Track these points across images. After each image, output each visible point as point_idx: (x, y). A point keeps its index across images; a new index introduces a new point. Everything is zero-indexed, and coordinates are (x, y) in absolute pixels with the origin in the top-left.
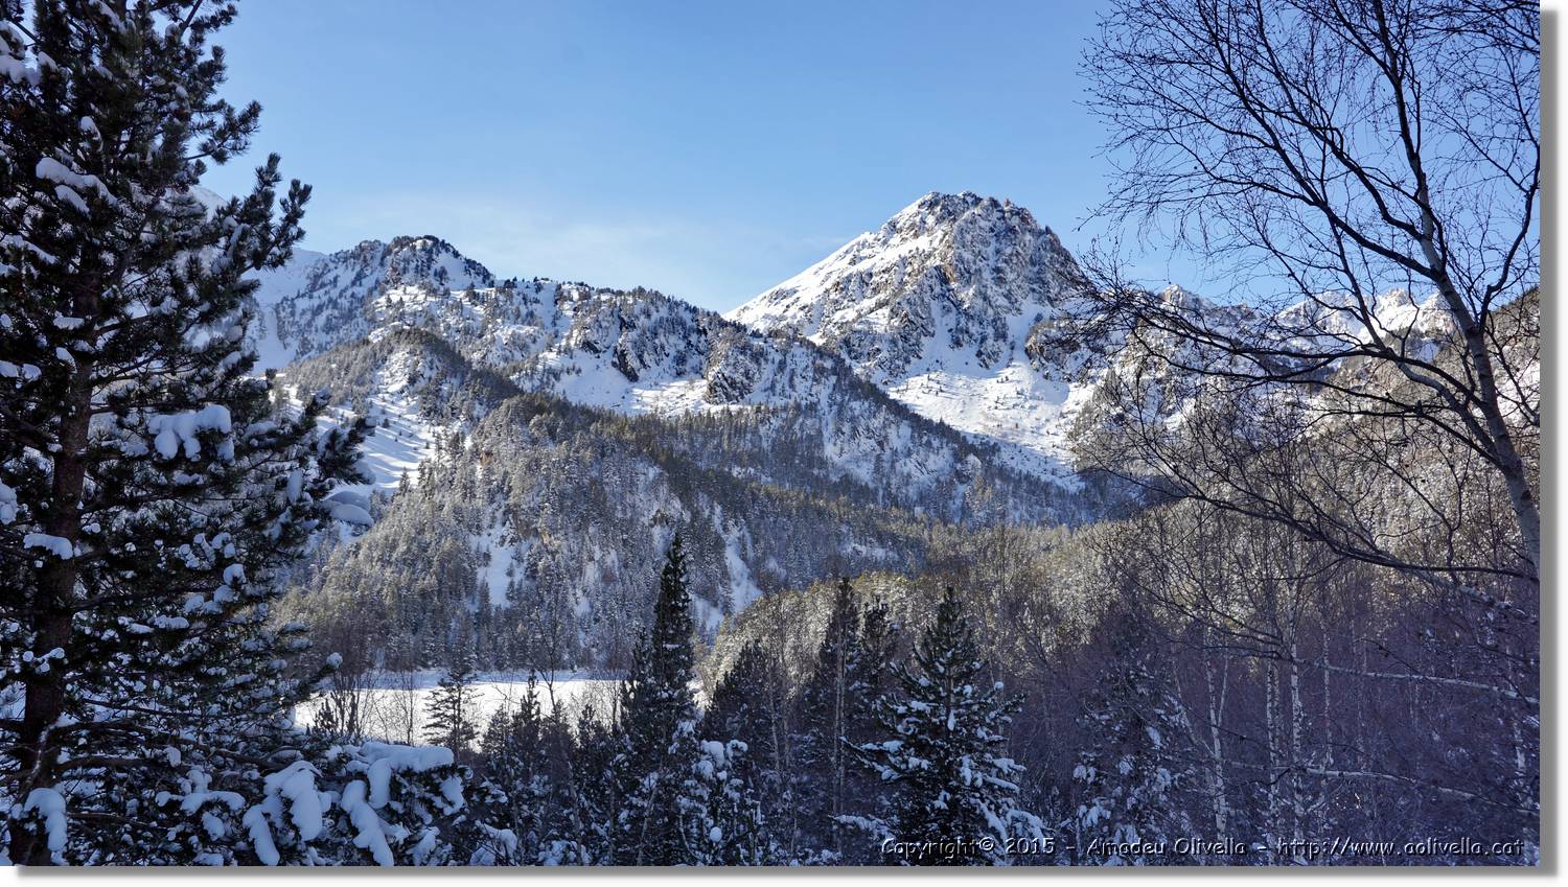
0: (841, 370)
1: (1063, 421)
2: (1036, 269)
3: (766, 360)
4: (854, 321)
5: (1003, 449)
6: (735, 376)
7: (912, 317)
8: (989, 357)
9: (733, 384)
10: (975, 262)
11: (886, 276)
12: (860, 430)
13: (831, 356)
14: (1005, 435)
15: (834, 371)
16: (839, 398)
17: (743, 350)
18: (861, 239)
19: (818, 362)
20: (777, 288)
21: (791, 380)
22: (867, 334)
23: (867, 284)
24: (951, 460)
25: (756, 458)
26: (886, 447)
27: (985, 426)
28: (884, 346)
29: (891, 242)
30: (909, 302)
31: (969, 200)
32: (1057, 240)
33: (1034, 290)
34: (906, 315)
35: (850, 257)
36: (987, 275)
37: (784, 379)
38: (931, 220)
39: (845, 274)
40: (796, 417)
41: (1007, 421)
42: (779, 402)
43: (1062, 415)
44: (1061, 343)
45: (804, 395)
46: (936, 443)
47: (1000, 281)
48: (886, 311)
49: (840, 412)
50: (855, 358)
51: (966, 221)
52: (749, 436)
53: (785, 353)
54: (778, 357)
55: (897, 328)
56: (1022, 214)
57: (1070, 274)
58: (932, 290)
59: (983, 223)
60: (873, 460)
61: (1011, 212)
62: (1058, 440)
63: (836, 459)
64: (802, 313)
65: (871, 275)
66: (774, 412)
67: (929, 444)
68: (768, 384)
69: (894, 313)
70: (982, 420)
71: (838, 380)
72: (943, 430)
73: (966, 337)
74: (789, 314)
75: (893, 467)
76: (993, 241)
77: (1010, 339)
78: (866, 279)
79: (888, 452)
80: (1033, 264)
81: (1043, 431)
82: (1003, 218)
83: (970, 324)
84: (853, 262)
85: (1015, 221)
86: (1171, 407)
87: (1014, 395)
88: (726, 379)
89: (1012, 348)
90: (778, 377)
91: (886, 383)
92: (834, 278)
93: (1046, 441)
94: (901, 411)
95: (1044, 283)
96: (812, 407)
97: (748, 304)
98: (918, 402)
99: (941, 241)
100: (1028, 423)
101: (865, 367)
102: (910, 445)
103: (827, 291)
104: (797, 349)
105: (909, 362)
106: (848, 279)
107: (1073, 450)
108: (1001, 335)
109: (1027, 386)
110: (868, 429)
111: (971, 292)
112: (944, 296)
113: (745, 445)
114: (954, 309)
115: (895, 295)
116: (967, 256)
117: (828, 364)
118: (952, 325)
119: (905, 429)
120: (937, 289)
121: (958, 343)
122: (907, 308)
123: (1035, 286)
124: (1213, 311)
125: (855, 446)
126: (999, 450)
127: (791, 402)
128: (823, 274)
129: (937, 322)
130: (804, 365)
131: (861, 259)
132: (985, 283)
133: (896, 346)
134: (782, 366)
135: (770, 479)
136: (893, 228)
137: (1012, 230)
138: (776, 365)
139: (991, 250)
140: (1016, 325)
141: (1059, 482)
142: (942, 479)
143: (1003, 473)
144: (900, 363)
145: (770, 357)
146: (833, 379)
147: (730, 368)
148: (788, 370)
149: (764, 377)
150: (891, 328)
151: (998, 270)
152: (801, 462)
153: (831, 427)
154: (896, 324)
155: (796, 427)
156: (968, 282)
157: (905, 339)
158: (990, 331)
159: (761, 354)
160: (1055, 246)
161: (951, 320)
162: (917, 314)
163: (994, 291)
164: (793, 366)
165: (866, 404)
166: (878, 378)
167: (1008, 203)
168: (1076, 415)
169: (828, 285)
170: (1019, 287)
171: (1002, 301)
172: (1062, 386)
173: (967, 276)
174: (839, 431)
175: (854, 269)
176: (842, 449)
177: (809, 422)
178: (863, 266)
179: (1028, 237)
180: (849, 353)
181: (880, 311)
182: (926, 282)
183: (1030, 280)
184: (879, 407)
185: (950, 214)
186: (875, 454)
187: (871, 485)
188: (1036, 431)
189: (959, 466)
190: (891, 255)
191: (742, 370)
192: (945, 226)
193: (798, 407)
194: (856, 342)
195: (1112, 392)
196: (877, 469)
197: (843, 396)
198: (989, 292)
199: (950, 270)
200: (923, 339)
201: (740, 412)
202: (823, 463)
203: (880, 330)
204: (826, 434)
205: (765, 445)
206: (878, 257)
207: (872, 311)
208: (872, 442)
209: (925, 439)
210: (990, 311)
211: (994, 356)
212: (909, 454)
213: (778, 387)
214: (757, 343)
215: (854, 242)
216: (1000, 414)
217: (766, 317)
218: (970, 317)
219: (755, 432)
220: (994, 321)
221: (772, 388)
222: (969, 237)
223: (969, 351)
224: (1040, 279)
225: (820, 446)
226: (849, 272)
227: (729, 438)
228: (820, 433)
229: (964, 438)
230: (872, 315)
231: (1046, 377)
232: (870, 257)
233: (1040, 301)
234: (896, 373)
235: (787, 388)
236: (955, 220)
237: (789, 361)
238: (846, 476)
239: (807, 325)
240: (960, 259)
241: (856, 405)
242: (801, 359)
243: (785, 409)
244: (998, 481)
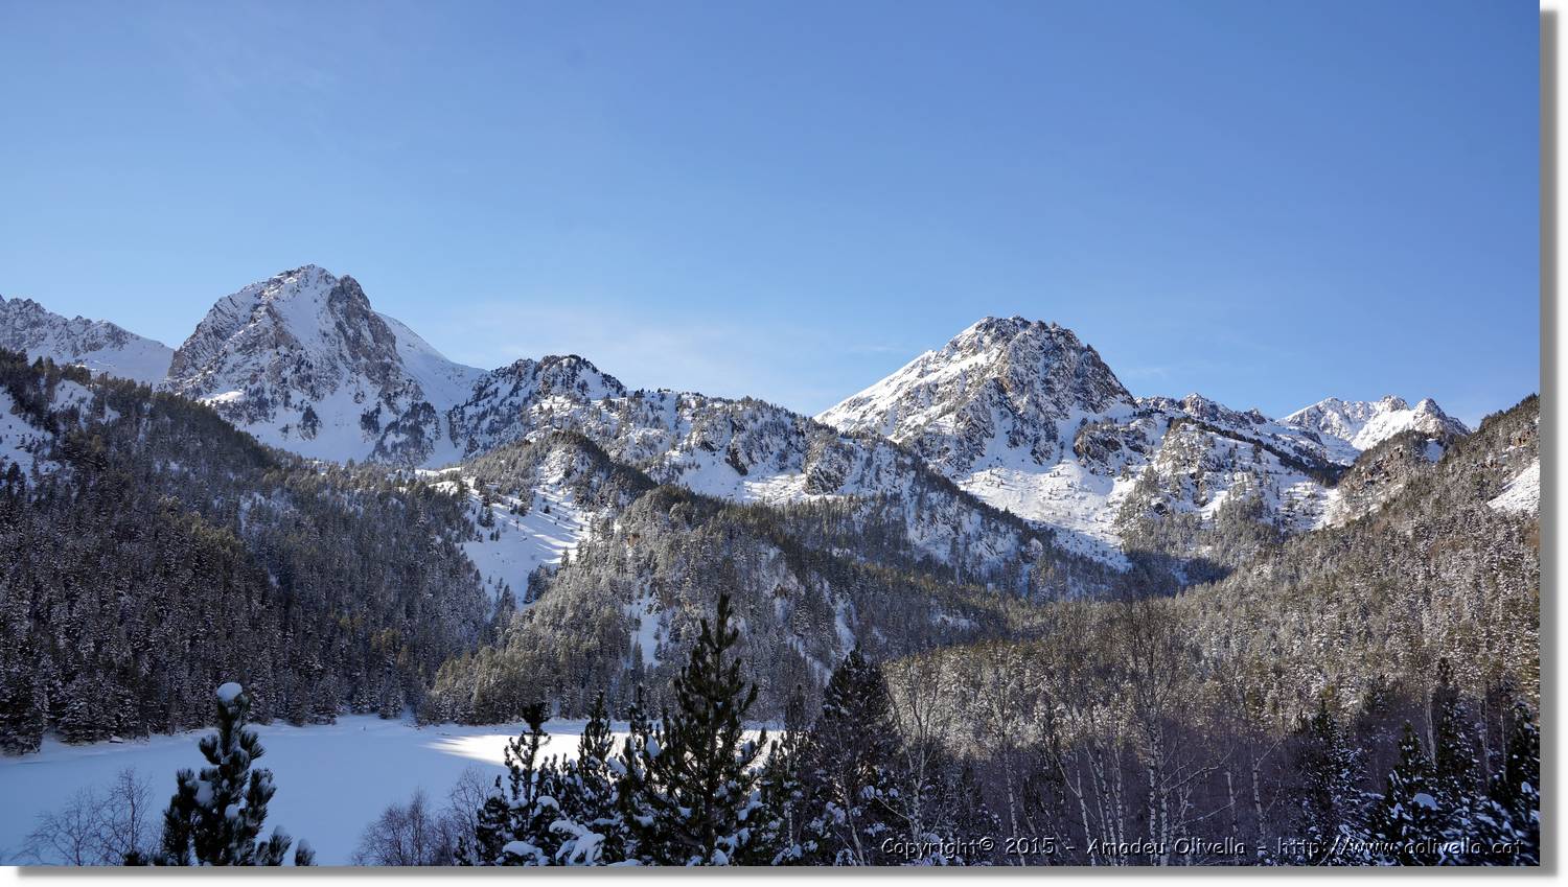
0: (919, 466)
1: (1109, 510)
2: (1080, 381)
3: (856, 458)
4: (925, 424)
5: (1058, 534)
6: (830, 471)
7: (975, 421)
8: (1042, 456)
9: (828, 478)
10: (1027, 375)
11: (950, 387)
12: (938, 516)
13: (910, 454)
14: (1059, 522)
15: (913, 467)
16: (918, 489)
17: (837, 449)
18: (926, 355)
19: (900, 459)
20: (855, 397)
21: (877, 474)
22: (937, 435)
23: (934, 394)
24: (1017, 543)
25: (851, 541)
26: (960, 532)
27: (1042, 514)
28: (952, 446)
29: (954, 358)
30: (972, 408)
31: (1017, 322)
32: (1097, 356)
33: (1079, 399)
34: (970, 420)
35: (917, 371)
36: (1038, 386)
37: (871, 474)
38: (987, 340)
39: (915, 385)
40: (883, 506)
41: (1061, 511)
42: (867, 493)
43: (1108, 505)
44: (1106, 444)
45: (889, 487)
46: (1003, 529)
47: (1050, 391)
48: (952, 416)
49: (920, 502)
50: (928, 456)
51: (1019, 341)
52: (844, 522)
53: (871, 451)
54: (866, 455)
55: (963, 430)
56: (1067, 335)
57: (1110, 384)
58: (991, 399)
59: (1033, 342)
60: (950, 542)
61: (1057, 332)
62: (1105, 527)
63: (918, 542)
64: (878, 418)
65: (937, 386)
66: (864, 502)
67: (997, 529)
68: (858, 478)
69: (959, 418)
70: (1038, 509)
71: (917, 474)
72: (1007, 517)
73: (1022, 438)
74: (867, 418)
75: (966, 549)
76: (1042, 357)
77: (1060, 439)
78: (933, 389)
79: (962, 536)
80: (1078, 376)
81: (1093, 518)
82: (1051, 338)
83: (1025, 428)
84: (921, 375)
85: (1061, 340)
86: (1204, 498)
87: (1066, 487)
88: (822, 473)
89: (1062, 448)
90: (866, 472)
91: (954, 477)
92: (905, 388)
93: (1095, 527)
94: (971, 501)
95: (1088, 392)
96: (896, 498)
97: (831, 410)
98: (984, 493)
99: (998, 357)
100: (1079, 511)
101: (936, 463)
102: (981, 530)
103: (899, 399)
104: (881, 448)
105: (973, 459)
106: (918, 389)
107: (1120, 535)
108: (1052, 436)
109: (1076, 479)
110: (944, 516)
111: (1025, 399)
112: (1001, 403)
113: (841, 529)
114: (1010, 414)
115: (960, 403)
116: (1021, 369)
117: (908, 461)
118: (1010, 428)
119: (976, 517)
120: (996, 398)
121: (1015, 443)
122: (971, 414)
123: (1079, 395)
124: (1227, 418)
125: (933, 531)
126: (1055, 534)
127: (879, 493)
128: (894, 386)
129: (996, 426)
130: (888, 462)
131: (928, 373)
132: (1036, 392)
133: (962, 445)
134: (869, 462)
135: (863, 559)
136: (955, 346)
137: (1058, 348)
138: (864, 462)
139: (1040, 365)
140: (1065, 428)
141: (1109, 563)
142: (1009, 559)
143: (1061, 554)
144: (965, 460)
145: (858, 455)
146: (913, 474)
147: (826, 464)
148: (874, 466)
149: (854, 471)
150: (958, 430)
151: (1047, 381)
152: (889, 544)
153: (913, 514)
154: (962, 427)
155: (883, 514)
156: (1022, 392)
157: (970, 440)
158: (1042, 433)
159: (851, 453)
160: (1096, 361)
161: (1008, 423)
162: (979, 419)
163: (1044, 399)
164: (879, 463)
165: (942, 495)
166: (948, 472)
167: (1054, 325)
168: (1121, 505)
169: (900, 394)
170: (1066, 396)
171: (1052, 408)
172: (1106, 480)
173: (1022, 386)
174: (919, 518)
175: (922, 381)
176: (922, 533)
177: (893, 510)
178: (930, 378)
179: (1072, 353)
180: (922, 451)
181: (947, 416)
182: (986, 392)
183: (1075, 390)
184: (953, 498)
185: (1003, 334)
186: (951, 538)
187: (950, 565)
188: (1086, 518)
189: (1023, 548)
190: (954, 369)
191: (836, 466)
192: (1000, 345)
193: (884, 497)
194: (928, 442)
195: (1151, 483)
196: (953, 551)
197: (922, 488)
198: (1040, 400)
199: (1006, 381)
200: (985, 440)
201: (835, 501)
202: (907, 545)
203: (948, 432)
204: (908, 520)
205: (857, 529)
206: (943, 371)
207: (940, 416)
208: (948, 527)
209: (993, 525)
210: (1042, 416)
211: (1047, 454)
212: (980, 538)
213: (867, 480)
214: (848, 443)
215: (919, 359)
216: (1053, 503)
217: (846, 421)
218: (1025, 421)
219: (849, 518)
220: (1046, 424)
221: (861, 481)
222: (1022, 354)
223: (1024, 450)
224: (1084, 389)
225: (904, 530)
226: (918, 383)
227: (828, 523)
228: (903, 519)
229: (1027, 523)
230: (940, 420)
231: (1092, 472)
232: (936, 371)
233: (1084, 407)
234: (964, 468)
235: (874, 480)
236: (1009, 340)
237: (874, 458)
238: (928, 556)
239: (883, 428)
240: (1015, 373)
241: (933, 495)
242: (885, 457)
243: (873, 499)
244: (1057, 562)
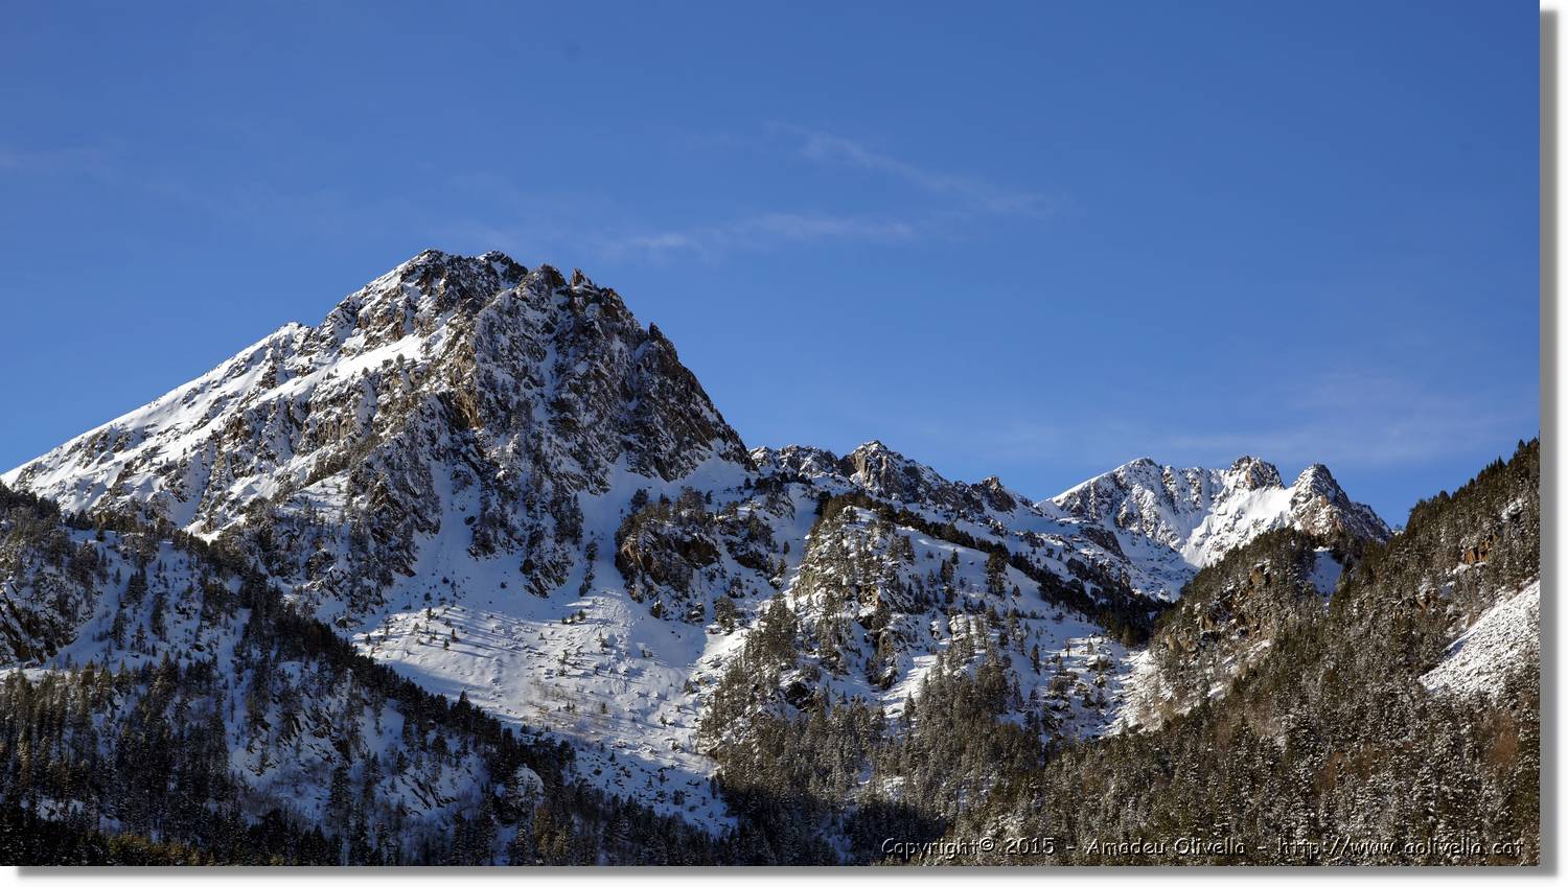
0: (258, 598)
1: (690, 699)
2: (632, 406)
3: (103, 576)
4: (277, 499)
5: (579, 754)
6: (38, 608)
7: (395, 493)
8: (547, 574)
9: (32, 625)
10: (516, 389)
11: (338, 410)
12: (302, 718)
13: (238, 568)
14: (581, 728)
15: (245, 599)
16: (256, 653)
17: (56, 553)
18: (284, 332)
19: (213, 580)
20: (105, 427)
21: (156, 617)
22: (304, 523)
23: (299, 426)
24: (484, 778)
25: (82, 781)
26: (354, 754)
27: (543, 709)
28: (339, 549)
29: (349, 343)
30: (388, 462)
31: (498, 267)
32: (671, 352)
33: (629, 446)
34: (383, 489)
35: (263, 369)
36: (539, 414)
37: (140, 616)
38: (426, 304)
39: (254, 405)
40: (168, 692)
41: (585, 700)
42: (134, 662)
43: (690, 688)
44: (685, 548)
45: (184, 648)
46: (453, 745)
47: (565, 427)
48: (343, 480)
49: (258, 684)
50: (281, 572)
51: (499, 309)
52: (68, 733)
53: (143, 561)
54: (128, 571)
55: (366, 513)
56: (606, 300)
57: (696, 415)
58: (433, 441)
59: (531, 315)
60: (329, 780)
61: (584, 294)
62: (682, 736)
63: (252, 778)
64: (162, 480)
65: (306, 408)
66: (122, 684)
67: (440, 745)
68: (108, 626)
69: (358, 485)
70: (535, 697)
71: (254, 618)
72: (468, 720)
73: (501, 535)
74: (137, 480)
75: (368, 792)
76: (550, 349)
77: (586, 539)
78: (298, 415)
79: (358, 762)
80: (627, 395)
81: (655, 718)
82: (570, 306)
83: (509, 509)
84: (270, 382)
85: (593, 312)
86: (889, 671)
87: (597, 647)
88: (16, 615)
89: (591, 557)
90: (128, 611)
91: (343, 624)
92: (231, 409)
93: (659, 738)
94: (383, 682)
95: (649, 433)
96: (202, 673)
98: (414, 660)
99: (451, 345)
100: (624, 702)
101: (300, 591)
102: (402, 748)
103: (216, 437)
104: (166, 555)
105: (388, 581)
106: (262, 413)
107: (713, 755)
108: (569, 530)
109: (619, 630)
110: (317, 717)
111: (510, 448)
112: (456, 452)
113: (60, 753)
114: (476, 478)
115: (361, 450)
116: (502, 376)
117: (233, 585)
118: (474, 509)
119: (392, 719)
120: (444, 439)
121: (483, 546)
122: (384, 476)
123: (631, 438)
124: (941, 493)
125: (289, 752)
126: (572, 756)
127: (158, 661)
128: (202, 406)
129: (443, 504)
130: (185, 585)
131: (287, 376)
132: (536, 428)
133: (364, 549)
134: (136, 587)
135: (116, 823)
136: (352, 317)
137: (586, 329)
138: (123, 587)
139: (546, 366)
140: (599, 511)
141: (689, 818)
142: (467, 815)
143: (584, 801)
144: (373, 584)
145: (111, 570)
146: (244, 616)
147: (27, 592)
148: (148, 597)
149: (99, 610)
150: (354, 513)
151: (560, 405)
152: (181, 786)
153: (241, 713)
154: (364, 506)
155: (169, 713)
156: (504, 428)
157: (382, 535)
158: (548, 522)
159: (93, 564)
160: (666, 361)
161: (470, 500)
162: (404, 488)
163: (553, 446)
164: (161, 589)
165: (314, 667)
166: (328, 610)
167: (579, 278)
168: (715, 687)
169: (217, 424)
170: (602, 438)
171: (570, 466)
172: (688, 631)
173: (504, 416)
174: (257, 721)
175: (272, 395)
176: (264, 758)
177: (194, 703)
178: (290, 388)
179: (617, 344)
180: (268, 562)
181: (329, 480)
182: (422, 426)
183: (621, 426)
184: (338, 674)
185: (464, 293)
186: (332, 767)
187: (327, 833)
188: (640, 718)
189: (500, 789)
190: (349, 369)
191: (52, 596)
192: (455, 317)
193: (171, 671)
194: (282, 541)
195: (780, 638)
196: (337, 799)
197: (265, 650)
198: (545, 447)
199: (469, 402)
200: (417, 537)
201: (48, 683)
202: (226, 787)
203: (331, 517)
204: (231, 728)
205: (102, 750)
206: (323, 372)
207: (314, 479)
208: (326, 743)
209: (432, 736)
210: (548, 485)
211: (557, 571)
212: (400, 767)
213: (130, 632)
214: (83, 540)
215: (265, 341)
216: (569, 685)
217: (83, 485)
218: (508, 495)
219: (82, 724)
220: (554, 503)
221: (116, 633)
222: (504, 341)
223: (506, 562)
224: (641, 424)
225: (220, 752)
226: (264, 398)
227: (28, 737)
228: (218, 726)
229: (508, 732)
230: (311, 488)
231: (656, 612)
232: (305, 372)
233: (641, 467)
234: (366, 603)
235: (148, 633)
236: (476, 308)
237: (150, 578)
238: (276, 813)
239: (174, 505)
240: (489, 382)
241: (291, 667)
242: (177, 575)
243: (145, 675)
244: (575, 819)
